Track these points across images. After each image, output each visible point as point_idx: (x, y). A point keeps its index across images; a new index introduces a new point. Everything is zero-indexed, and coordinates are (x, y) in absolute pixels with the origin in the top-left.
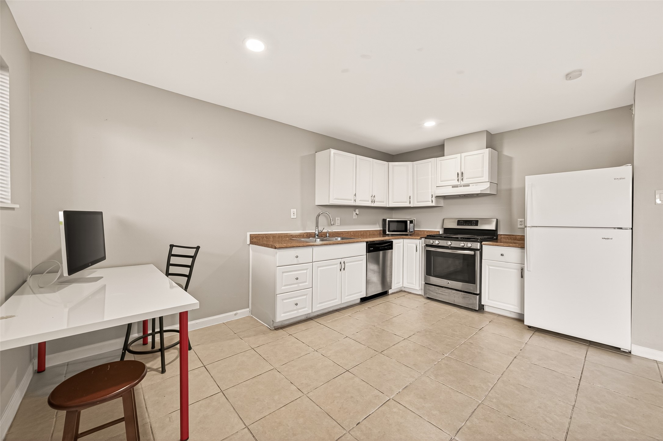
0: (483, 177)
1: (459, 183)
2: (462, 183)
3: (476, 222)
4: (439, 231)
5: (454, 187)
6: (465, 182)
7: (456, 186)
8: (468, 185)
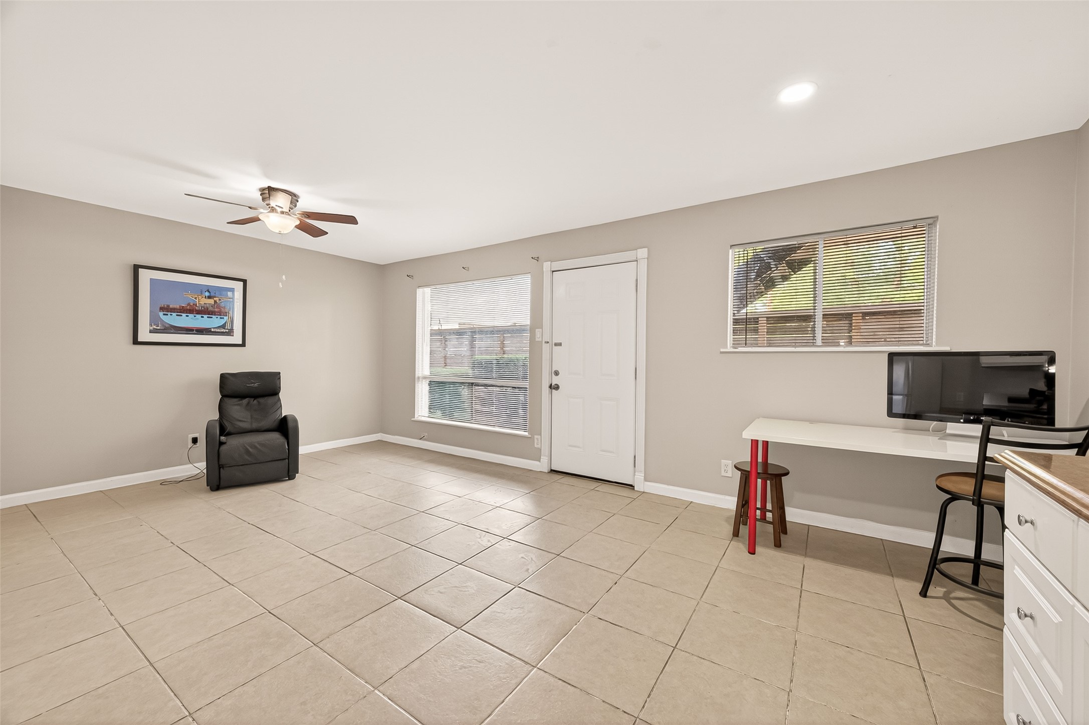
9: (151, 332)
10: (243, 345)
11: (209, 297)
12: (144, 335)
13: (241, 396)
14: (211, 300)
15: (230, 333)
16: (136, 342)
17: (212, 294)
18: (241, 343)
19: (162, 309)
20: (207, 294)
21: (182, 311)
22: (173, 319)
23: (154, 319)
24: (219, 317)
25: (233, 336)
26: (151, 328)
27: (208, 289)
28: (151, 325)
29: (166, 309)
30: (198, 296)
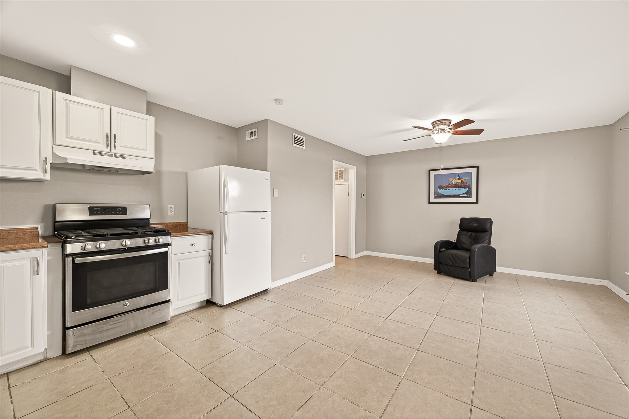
0: (146, 150)
1: (108, 150)
2: (113, 150)
3: (124, 210)
4: (37, 229)
5: (96, 153)
6: (119, 150)
7: (103, 154)
8: (124, 157)
9: (435, 198)
10: (477, 202)
11: (459, 179)
12: (433, 200)
13: (468, 231)
14: (460, 180)
15: (470, 196)
16: (430, 203)
17: (461, 177)
18: (476, 202)
19: (439, 187)
20: (458, 177)
21: (447, 187)
22: (442, 191)
23: (436, 193)
24: (464, 188)
25: (471, 198)
26: (435, 196)
27: (458, 175)
28: (435, 195)
29: (441, 187)
30: (454, 179)
